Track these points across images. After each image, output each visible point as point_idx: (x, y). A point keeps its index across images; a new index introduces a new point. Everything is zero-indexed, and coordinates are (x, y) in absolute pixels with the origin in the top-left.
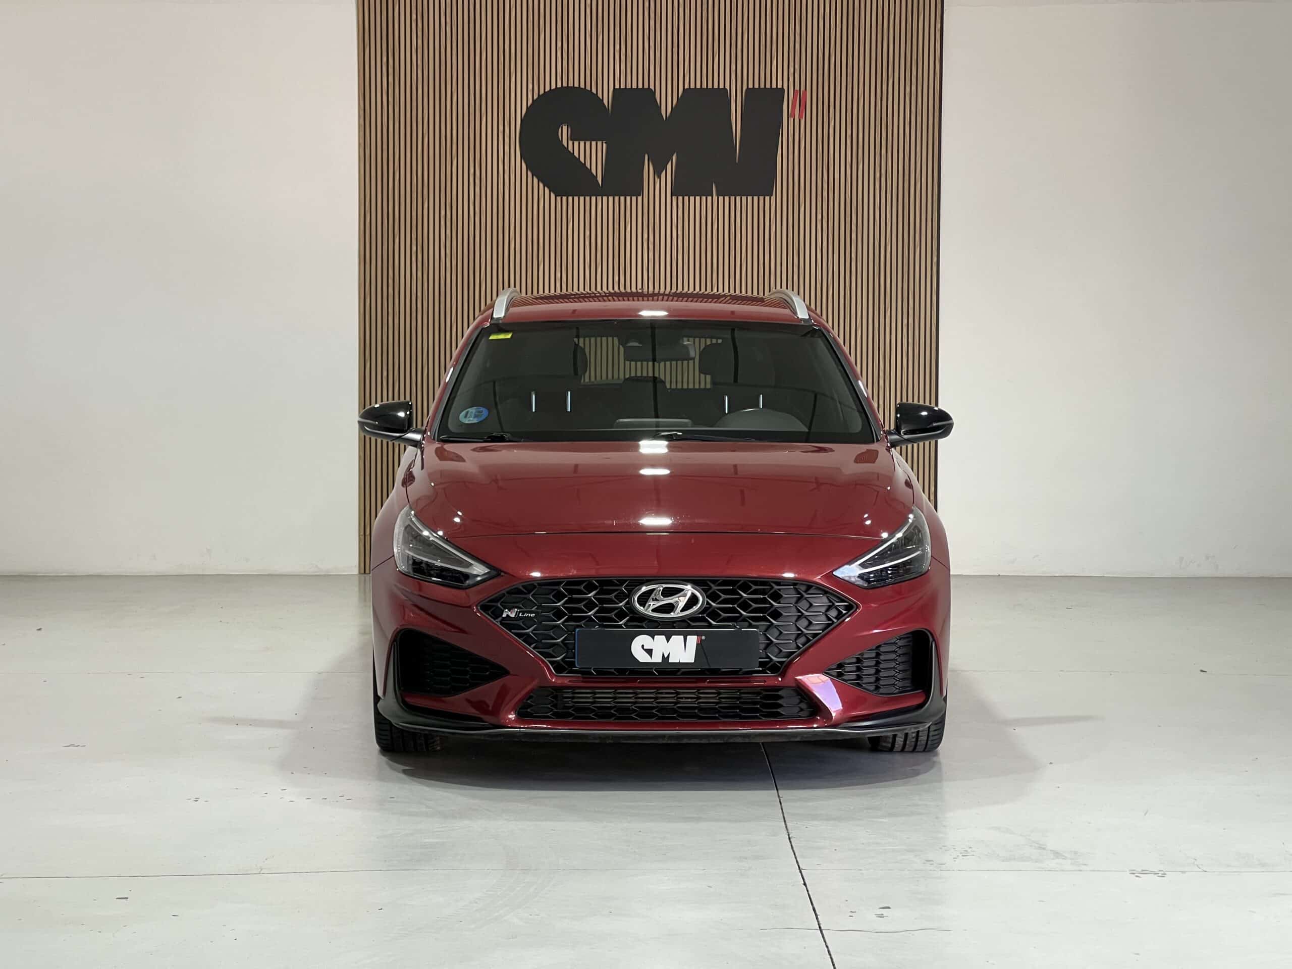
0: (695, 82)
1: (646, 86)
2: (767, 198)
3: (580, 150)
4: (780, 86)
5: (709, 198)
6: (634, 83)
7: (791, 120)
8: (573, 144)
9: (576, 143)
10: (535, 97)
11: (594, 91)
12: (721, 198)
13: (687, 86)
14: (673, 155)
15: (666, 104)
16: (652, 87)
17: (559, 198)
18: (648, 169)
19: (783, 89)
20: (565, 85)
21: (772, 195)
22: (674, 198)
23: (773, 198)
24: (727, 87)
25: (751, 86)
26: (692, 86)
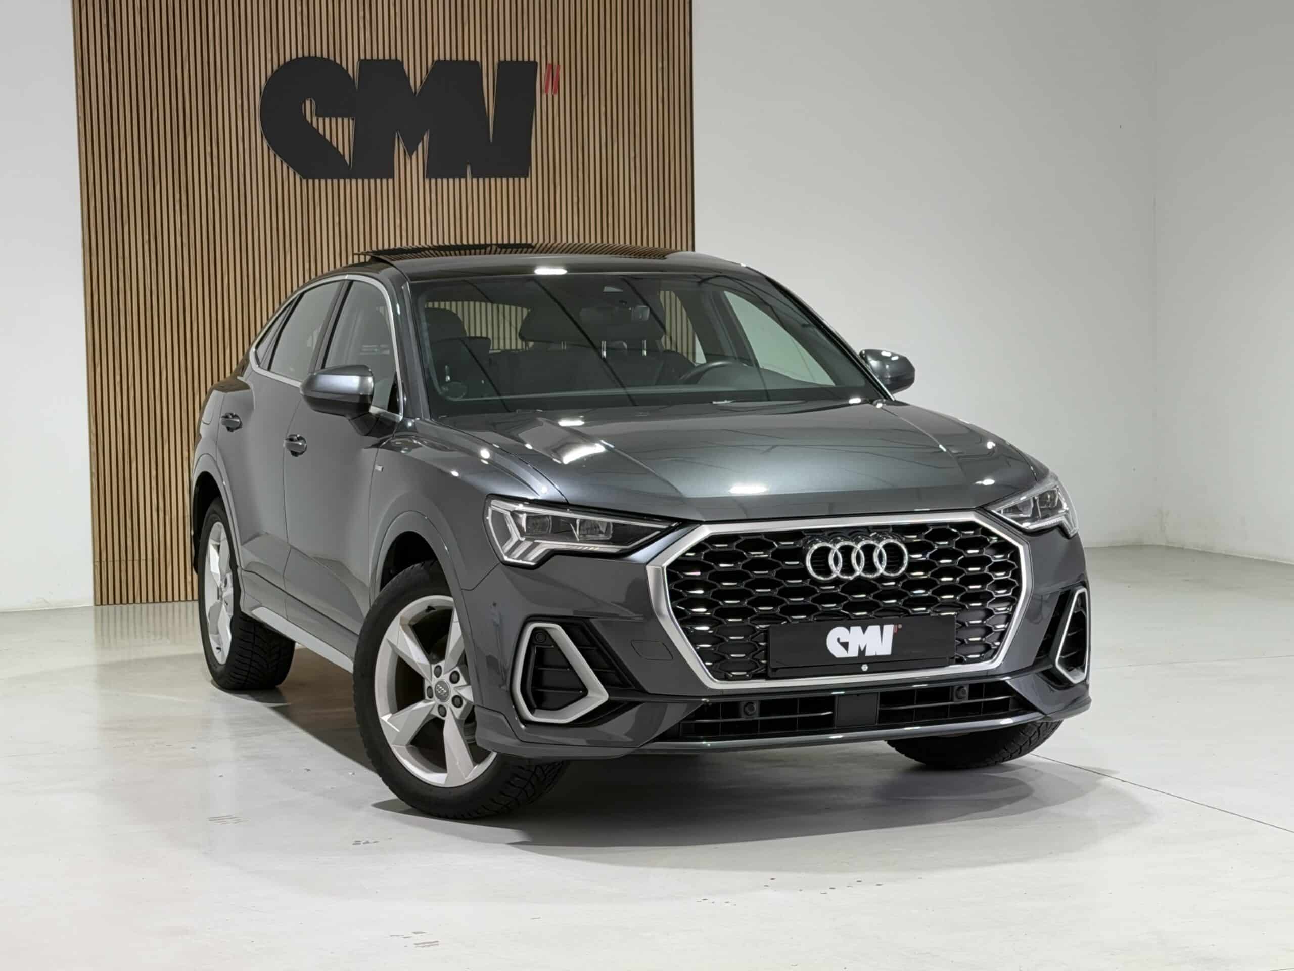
0: (445, 53)
1: (393, 57)
2: (522, 180)
3: (325, 126)
4: (532, 59)
5: (463, 180)
6: (381, 53)
7: (544, 96)
8: (318, 120)
9: (321, 120)
10: (275, 67)
11: (338, 61)
12: (475, 180)
13: (436, 58)
14: (424, 134)
15: (416, 78)
16: (399, 58)
17: (304, 181)
18: (399, 148)
19: (535, 62)
20: (306, 54)
21: (528, 176)
22: (427, 181)
23: (528, 179)
24: (478, 59)
25: (502, 58)
26: (442, 58)
